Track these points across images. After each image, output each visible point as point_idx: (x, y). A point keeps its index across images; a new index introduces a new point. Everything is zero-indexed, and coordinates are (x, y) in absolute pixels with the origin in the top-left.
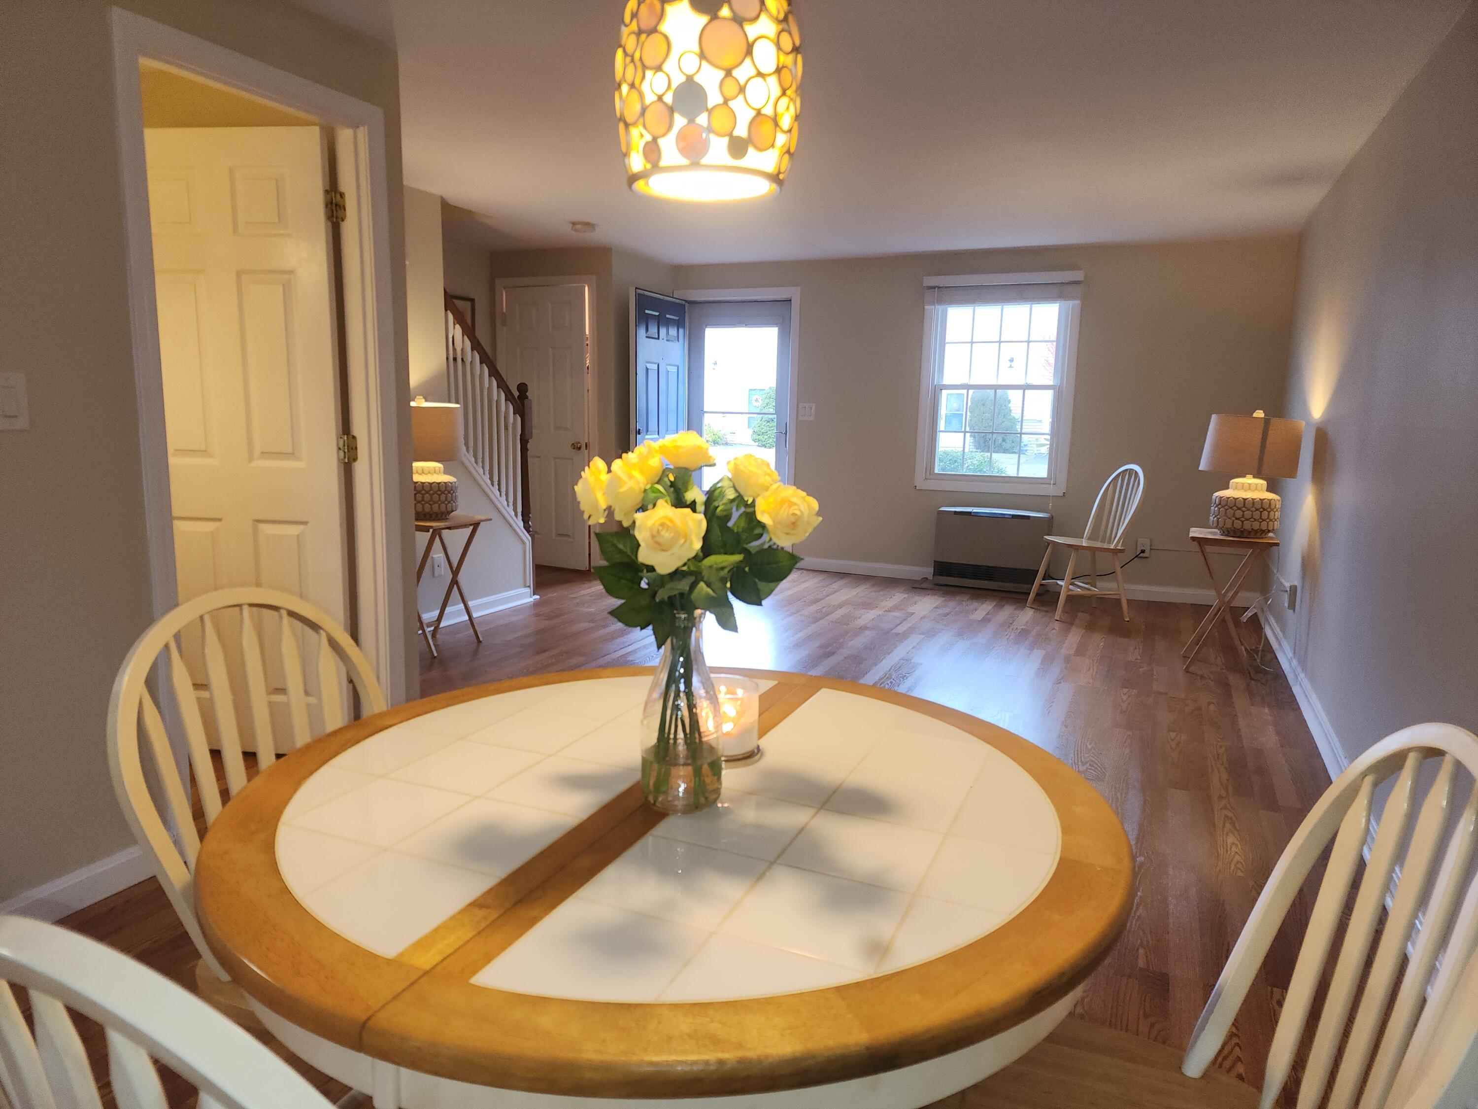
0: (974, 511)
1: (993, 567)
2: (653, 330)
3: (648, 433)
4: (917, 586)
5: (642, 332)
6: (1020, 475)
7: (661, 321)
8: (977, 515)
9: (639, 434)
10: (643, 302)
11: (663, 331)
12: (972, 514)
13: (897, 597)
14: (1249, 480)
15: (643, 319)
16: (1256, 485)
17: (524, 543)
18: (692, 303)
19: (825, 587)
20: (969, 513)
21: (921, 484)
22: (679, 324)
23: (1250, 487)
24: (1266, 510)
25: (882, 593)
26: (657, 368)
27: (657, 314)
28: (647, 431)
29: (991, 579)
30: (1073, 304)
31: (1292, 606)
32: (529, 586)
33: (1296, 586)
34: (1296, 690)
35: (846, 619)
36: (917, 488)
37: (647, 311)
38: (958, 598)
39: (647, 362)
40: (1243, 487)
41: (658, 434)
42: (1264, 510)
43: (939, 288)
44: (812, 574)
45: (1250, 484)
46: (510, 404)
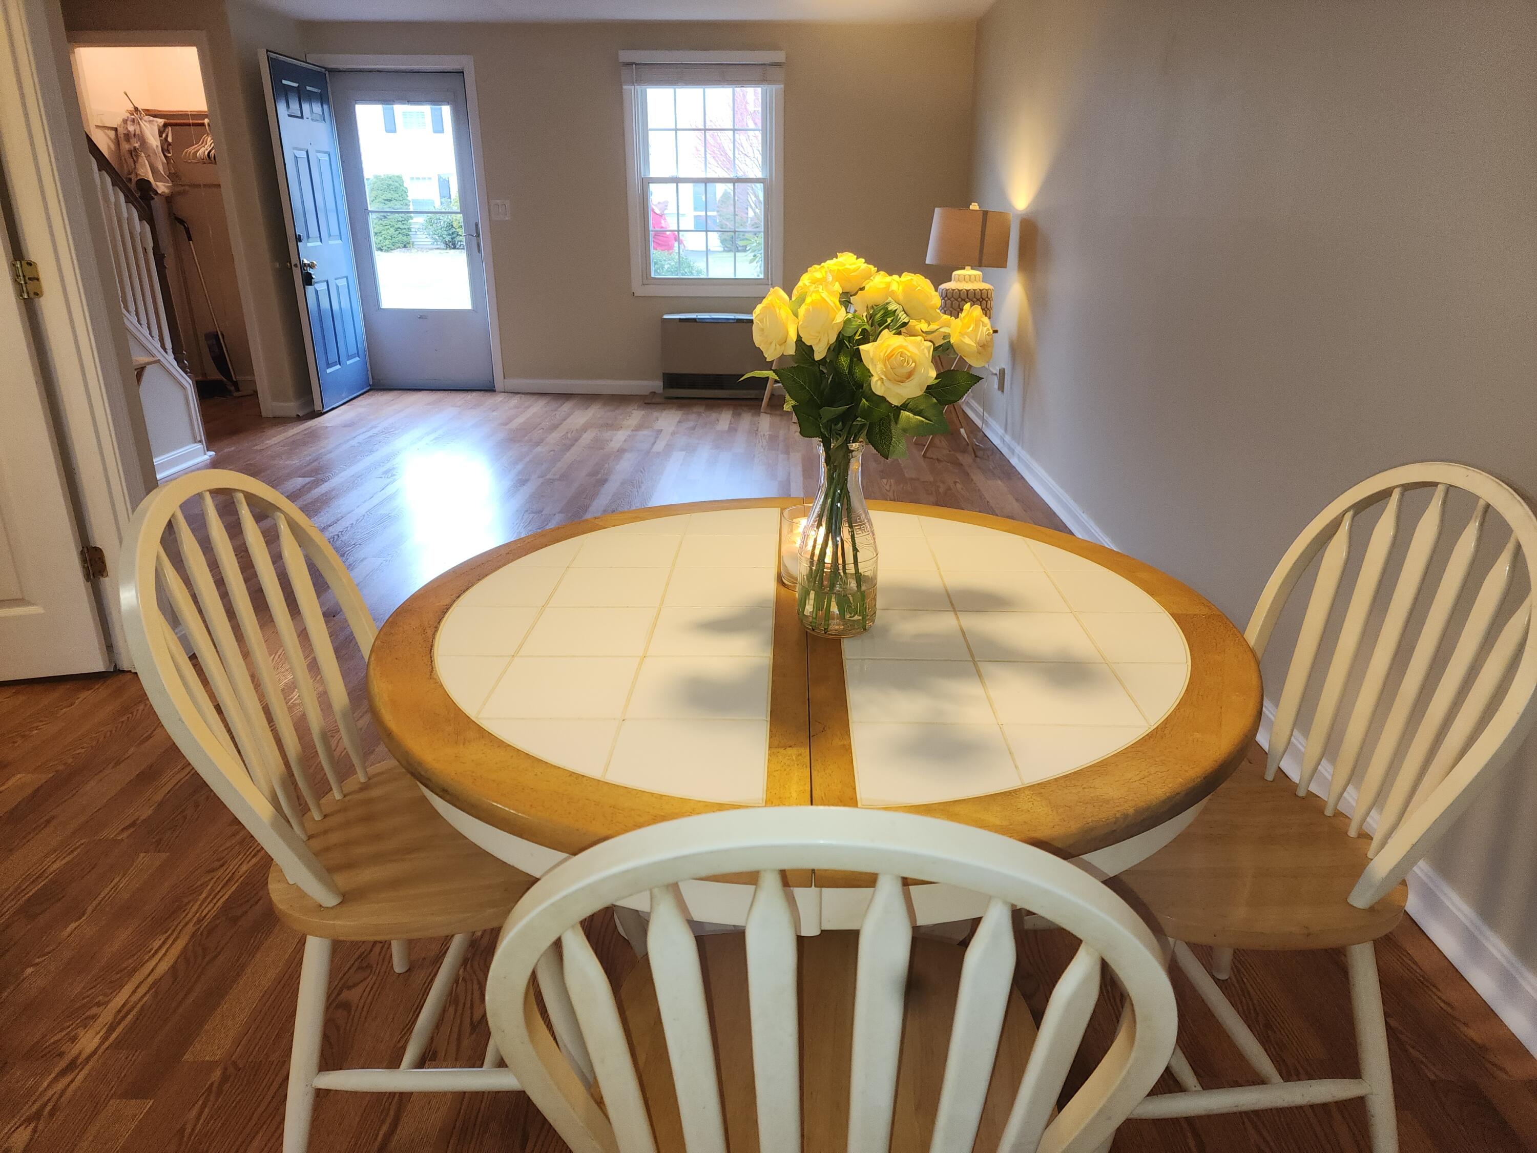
0: (699, 317)
1: (721, 375)
2: (295, 106)
3: (310, 239)
4: (649, 401)
5: (282, 108)
6: (738, 276)
7: (303, 96)
8: (702, 321)
9: (300, 241)
10: (279, 69)
11: (306, 107)
12: (697, 320)
13: (636, 415)
14: (968, 272)
15: (282, 92)
16: (975, 276)
17: (184, 388)
18: (332, 71)
19: (556, 410)
20: (694, 320)
21: (640, 291)
22: (322, 98)
23: (970, 279)
24: (985, 300)
25: (617, 411)
26: (306, 156)
27: (296, 85)
28: (308, 237)
29: (722, 388)
30: (776, 89)
31: (1001, 387)
32: (200, 441)
33: (1004, 369)
34: (1014, 461)
35: (598, 444)
36: (635, 295)
37: (284, 82)
38: (695, 410)
39: (297, 149)
40: (964, 279)
41: (321, 241)
42: (983, 299)
43: (636, 64)
44: (532, 399)
45: (970, 276)
46: (133, 208)
